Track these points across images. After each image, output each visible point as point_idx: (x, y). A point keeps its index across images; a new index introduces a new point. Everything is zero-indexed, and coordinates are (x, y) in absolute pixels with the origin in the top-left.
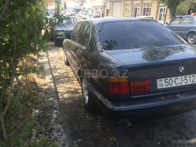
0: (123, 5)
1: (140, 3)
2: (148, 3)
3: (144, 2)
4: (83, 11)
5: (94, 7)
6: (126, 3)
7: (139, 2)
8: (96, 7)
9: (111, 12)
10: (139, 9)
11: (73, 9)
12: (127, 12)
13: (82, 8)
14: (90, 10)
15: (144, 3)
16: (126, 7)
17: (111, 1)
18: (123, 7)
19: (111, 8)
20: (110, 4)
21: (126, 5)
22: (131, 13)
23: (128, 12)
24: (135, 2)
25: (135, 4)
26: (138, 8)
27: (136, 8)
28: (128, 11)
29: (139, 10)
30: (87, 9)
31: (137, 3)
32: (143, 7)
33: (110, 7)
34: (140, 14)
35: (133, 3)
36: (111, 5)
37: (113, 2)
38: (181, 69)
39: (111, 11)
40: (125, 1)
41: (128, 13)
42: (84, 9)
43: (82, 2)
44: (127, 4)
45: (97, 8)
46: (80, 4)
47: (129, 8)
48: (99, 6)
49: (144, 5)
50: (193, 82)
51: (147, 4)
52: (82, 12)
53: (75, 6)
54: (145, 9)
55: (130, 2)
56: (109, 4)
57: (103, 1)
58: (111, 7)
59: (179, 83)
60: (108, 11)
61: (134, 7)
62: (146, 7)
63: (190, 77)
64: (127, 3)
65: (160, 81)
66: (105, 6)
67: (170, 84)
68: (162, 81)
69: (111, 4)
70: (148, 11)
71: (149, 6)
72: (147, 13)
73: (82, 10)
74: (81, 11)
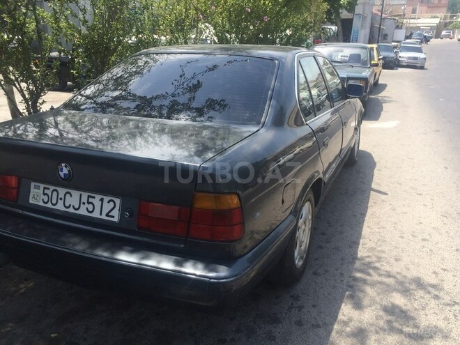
50: (107, 215)
63: (102, 200)
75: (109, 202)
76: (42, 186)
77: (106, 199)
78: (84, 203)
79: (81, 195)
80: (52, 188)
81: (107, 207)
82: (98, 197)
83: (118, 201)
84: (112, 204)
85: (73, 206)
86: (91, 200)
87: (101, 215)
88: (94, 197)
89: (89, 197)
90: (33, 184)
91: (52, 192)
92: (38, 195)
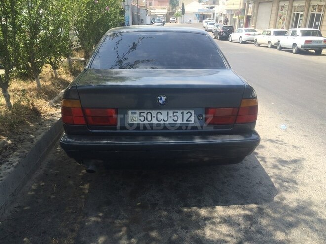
0: (275, 8)
1: (304, 5)
2: (319, 4)
3: (313, 3)
4: (212, 18)
5: (228, 11)
6: (281, 4)
7: (302, 4)
8: (232, 11)
9: (254, 21)
10: (302, 15)
11: (196, 14)
12: (281, 21)
13: (210, 14)
14: (223, 15)
15: (312, 5)
16: (280, 12)
17: (255, 1)
18: (274, 12)
19: (254, 13)
20: (254, 7)
21: (280, 8)
22: (287, 23)
23: (283, 21)
24: (296, 4)
25: (295, 6)
26: (301, 13)
27: (298, 14)
28: (284, 19)
29: (302, 18)
30: (218, 15)
31: (301, 5)
32: (310, 13)
33: (253, 11)
34: (303, 25)
35: (293, 5)
36: (256, 9)
37: (260, 3)
38: (161, 99)
39: (254, 18)
40: (280, 1)
41: (282, 23)
42: (214, 14)
43: (214, 3)
44: (282, 7)
45: (233, 13)
46: (209, 6)
47: (285, 13)
48: (236, 10)
49: (311, 9)
50: (187, 121)
51: (317, 7)
52: (210, 19)
53: (199, 10)
54: (313, 15)
55: (287, 4)
56: (251, 6)
57: (242, 2)
58: (255, 11)
59: (162, 120)
60: (249, 18)
61: (293, 12)
62: (316, 13)
63: (183, 113)
64: (283, 5)
65: (132, 113)
66: (244, 10)
67: (147, 119)
68: (135, 113)
69: (256, 6)
70: (317, 20)
71: (320, 11)
72: (317, 23)
73: (210, 16)
74: (208, 18)
75: (187, 113)
76: (138, 112)
77: (185, 112)
78: (171, 117)
79: (168, 112)
80: (146, 112)
81: (186, 116)
82: (180, 112)
83: (193, 112)
84: (189, 114)
85: (164, 120)
86: (175, 114)
87: (183, 121)
88: (177, 112)
89: (174, 113)
90: (130, 112)
91: (147, 114)
92: (135, 118)
